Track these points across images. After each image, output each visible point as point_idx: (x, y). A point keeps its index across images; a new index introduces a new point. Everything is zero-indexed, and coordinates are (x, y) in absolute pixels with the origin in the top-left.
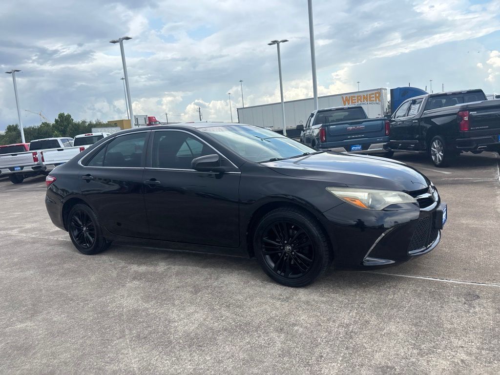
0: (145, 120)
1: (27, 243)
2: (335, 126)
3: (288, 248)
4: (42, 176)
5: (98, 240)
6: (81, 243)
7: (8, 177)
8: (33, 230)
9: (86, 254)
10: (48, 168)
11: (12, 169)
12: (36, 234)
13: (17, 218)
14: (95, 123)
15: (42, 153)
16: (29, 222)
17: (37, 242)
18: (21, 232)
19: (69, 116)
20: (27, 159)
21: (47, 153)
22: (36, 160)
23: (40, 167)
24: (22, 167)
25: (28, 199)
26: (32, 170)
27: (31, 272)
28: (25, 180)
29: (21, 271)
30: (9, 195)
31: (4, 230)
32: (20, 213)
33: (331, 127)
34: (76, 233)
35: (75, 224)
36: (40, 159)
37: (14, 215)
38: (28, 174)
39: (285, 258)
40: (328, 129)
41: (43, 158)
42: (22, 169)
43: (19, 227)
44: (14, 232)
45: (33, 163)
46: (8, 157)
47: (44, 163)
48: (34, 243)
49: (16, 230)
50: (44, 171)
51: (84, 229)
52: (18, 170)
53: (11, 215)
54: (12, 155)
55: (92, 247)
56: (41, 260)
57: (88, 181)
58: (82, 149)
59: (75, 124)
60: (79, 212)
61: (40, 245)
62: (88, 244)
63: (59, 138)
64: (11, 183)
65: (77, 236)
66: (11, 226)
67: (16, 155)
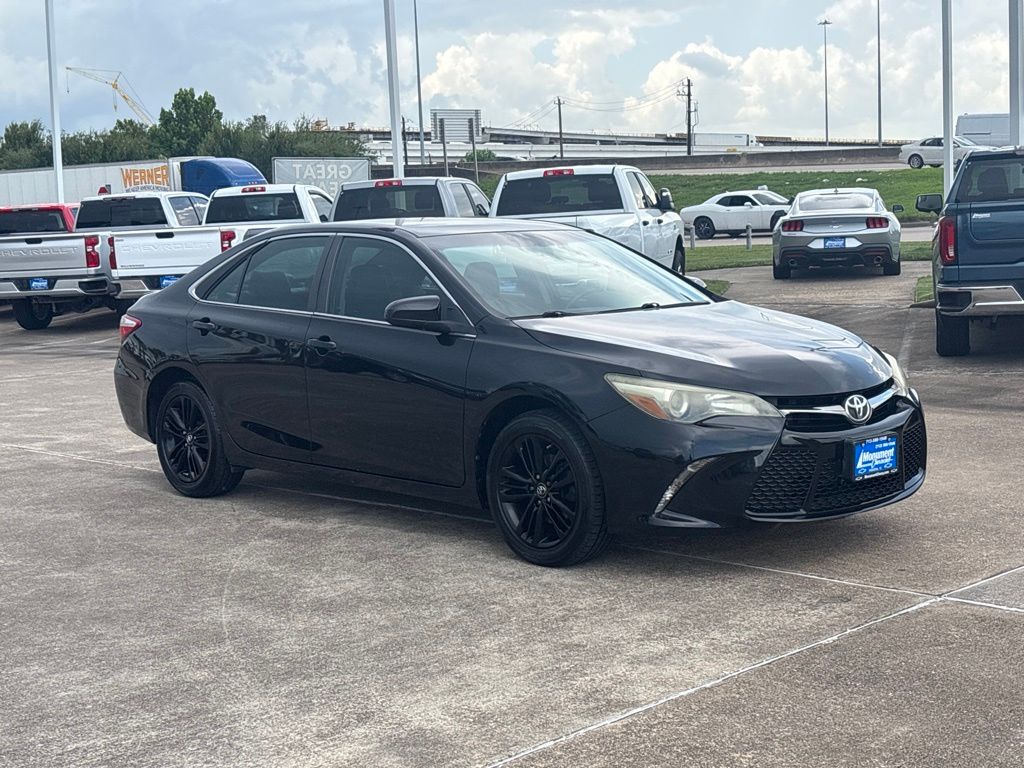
0: (471, 126)
1: (65, 469)
2: (988, 215)
3: (542, 488)
4: (106, 310)
5: (213, 464)
6: (181, 469)
7: (10, 308)
8: (80, 446)
9: (186, 496)
10: (127, 290)
11: (24, 283)
12: (87, 455)
13: (40, 418)
14: (292, 129)
15: (111, 241)
16: (69, 430)
17: (89, 469)
18: (51, 448)
19: (209, 101)
20: (68, 256)
21: (127, 241)
22: (92, 259)
23: (104, 283)
24: (52, 281)
25: (64, 376)
26: (80, 290)
27: (76, 515)
28: (56, 321)
29: (57, 512)
30: (12, 362)
31: (12, 442)
32: (46, 409)
33: (975, 216)
34: (171, 446)
35: (171, 427)
36: (104, 258)
37: (33, 412)
38: (67, 303)
39: (535, 509)
40: (965, 221)
41: (112, 257)
42: (51, 285)
43: (47, 439)
44: (37, 447)
45: (84, 271)
46: (15, 246)
47: (115, 273)
48: (82, 470)
49: (40, 444)
50: (113, 297)
51: (189, 438)
52: (39, 288)
53: (24, 412)
54: (29, 241)
55: (201, 479)
56: (96, 499)
57: (204, 332)
58: (228, 237)
59: (227, 132)
60: (182, 399)
61: (93, 475)
62: (192, 473)
63: (164, 193)
64: (15, 326)
65: (173, 455)
66: (28, 436)
67: (39, 241)
